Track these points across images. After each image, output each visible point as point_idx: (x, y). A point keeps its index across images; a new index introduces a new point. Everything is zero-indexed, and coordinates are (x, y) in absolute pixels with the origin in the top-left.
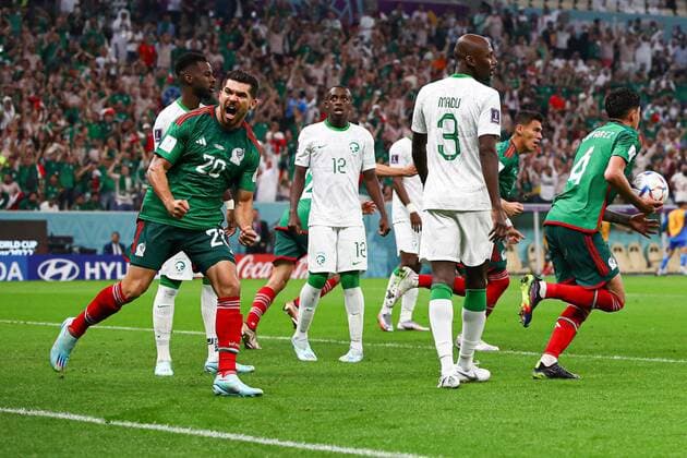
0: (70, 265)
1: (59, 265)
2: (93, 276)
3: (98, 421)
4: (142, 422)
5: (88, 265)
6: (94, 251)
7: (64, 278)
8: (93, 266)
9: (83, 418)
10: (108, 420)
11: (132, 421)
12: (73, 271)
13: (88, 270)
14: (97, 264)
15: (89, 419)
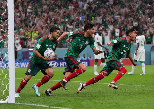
0: (56, 63)
1: (53, 63)
2: (62, 66)
3: (47, 106)
4: (58, 107)
5: (61, 63)
6: (62, 59)
7: (54, 66)
8: (62, 63)
9: (43, 106)
10: (50, 106)
11: (55, 107)
12: (57, 65)
13: (61, 64)
14: (63, 63)
15: (45, 106)
